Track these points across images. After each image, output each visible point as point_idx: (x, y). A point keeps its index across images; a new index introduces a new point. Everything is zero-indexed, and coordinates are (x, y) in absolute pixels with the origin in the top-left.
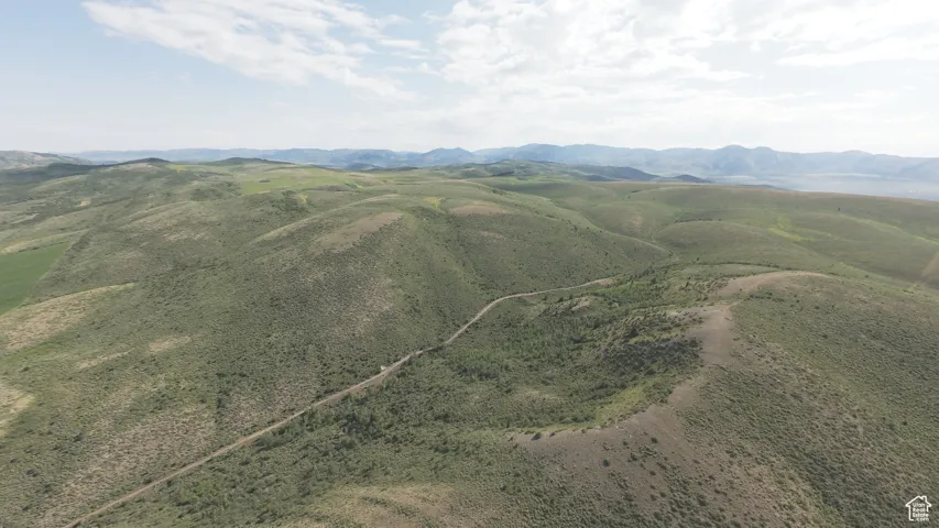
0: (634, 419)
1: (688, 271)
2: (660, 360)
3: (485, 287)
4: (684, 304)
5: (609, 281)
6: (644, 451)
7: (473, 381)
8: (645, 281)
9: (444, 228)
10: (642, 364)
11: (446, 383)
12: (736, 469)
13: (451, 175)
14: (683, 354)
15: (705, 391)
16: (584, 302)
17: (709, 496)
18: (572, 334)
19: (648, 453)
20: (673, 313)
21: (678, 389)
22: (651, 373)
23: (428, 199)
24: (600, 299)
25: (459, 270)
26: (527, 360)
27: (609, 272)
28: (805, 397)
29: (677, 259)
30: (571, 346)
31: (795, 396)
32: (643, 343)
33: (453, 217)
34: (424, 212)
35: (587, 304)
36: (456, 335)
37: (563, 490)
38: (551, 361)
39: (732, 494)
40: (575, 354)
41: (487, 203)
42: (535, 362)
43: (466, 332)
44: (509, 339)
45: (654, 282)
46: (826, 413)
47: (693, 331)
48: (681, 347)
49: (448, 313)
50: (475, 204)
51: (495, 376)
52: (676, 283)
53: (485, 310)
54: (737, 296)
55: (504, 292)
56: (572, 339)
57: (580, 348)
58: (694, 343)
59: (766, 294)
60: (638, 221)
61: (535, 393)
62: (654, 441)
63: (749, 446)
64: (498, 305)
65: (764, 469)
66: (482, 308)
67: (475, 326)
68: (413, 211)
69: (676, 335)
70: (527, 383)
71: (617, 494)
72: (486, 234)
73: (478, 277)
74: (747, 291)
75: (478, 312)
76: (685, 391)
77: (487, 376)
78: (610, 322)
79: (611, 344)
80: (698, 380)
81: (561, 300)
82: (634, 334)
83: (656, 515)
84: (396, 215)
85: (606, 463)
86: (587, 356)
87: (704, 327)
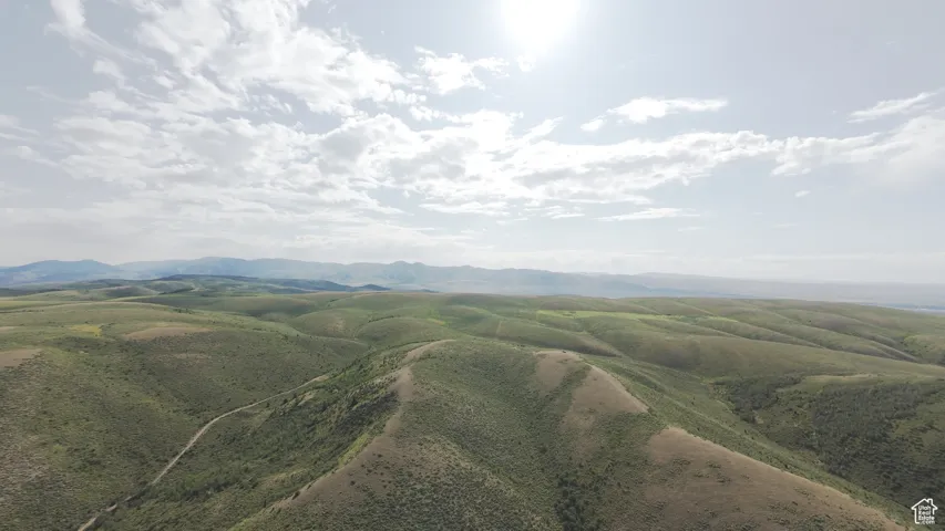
0: (366, 450)
1: (383, 354)
2: (375, 413)
3: (193, 412)
4: (384, 373)
5: (325, 377)
6: (375, 465)
7: (208, 497)
8: (355, 369)
9: (118, 358)
10: (363, 419)
11: (172, 514)
12: (424, 451)
13: (88, 296)
14: (387, 402)
15: (403, 418)
16: (309, 397)
17: (413, 470)
18: (305, 422)
19: (378, 464)
20: (378, 381)
21: (388, 423)
22: (371, 423)
23: (76, 327)
24: (322, 390)
25: (151, 402)
26: (266, 457)
27: (324, 370)
28: (450, 404)
29: (375, 350)
30: (306, 430)
31: (446, 404)
32: (362, 407)
33: (128, 343)
34: (78, 343)
35: (311, 397)
36: (164, 472)
37: (325, 516)
38: (291, 448)
39: (423, 464)
40: (311, 434)
41: (174, 324)
42: (275, 455)
43: (179, 463)
44: (237, 452)
45: (361, 367)
46: (459, 408)
47: (392, 387)
48: (386, 399)
49: (146, 451)
50: (162, 325)
51: (237, 480)
52: (377, 364)
53: (198, 435)
54: (412, 361)
55: (219, 411)
56: (305, 425)
57: (314, 429)
58: (393, 394)
59: (428, 356)
60: (340, 325)
61: (282, 476)
62: (380, 456)
63: (428, 438)
64: (215, 425)
65: (436, 445)
66: (194, 434)
67: (190, 454)
68: (59, 343)
69: (382, 393)
70: (271, 472)
71: (363, 496)
72: (184, 356)
73: (181, 403)
74: (418, 357)
75: (189, 439)
76: (392, 422)
77: (226, 485)
78: (335, 402)
79: (339, 416)
80: (398, 414)
81: (286, 401)
82: (354, 403)
83: (388, 495)
84: (29, 353)
85: (353, 483)
86: (321, 432)
87: (399, 382)
